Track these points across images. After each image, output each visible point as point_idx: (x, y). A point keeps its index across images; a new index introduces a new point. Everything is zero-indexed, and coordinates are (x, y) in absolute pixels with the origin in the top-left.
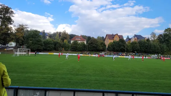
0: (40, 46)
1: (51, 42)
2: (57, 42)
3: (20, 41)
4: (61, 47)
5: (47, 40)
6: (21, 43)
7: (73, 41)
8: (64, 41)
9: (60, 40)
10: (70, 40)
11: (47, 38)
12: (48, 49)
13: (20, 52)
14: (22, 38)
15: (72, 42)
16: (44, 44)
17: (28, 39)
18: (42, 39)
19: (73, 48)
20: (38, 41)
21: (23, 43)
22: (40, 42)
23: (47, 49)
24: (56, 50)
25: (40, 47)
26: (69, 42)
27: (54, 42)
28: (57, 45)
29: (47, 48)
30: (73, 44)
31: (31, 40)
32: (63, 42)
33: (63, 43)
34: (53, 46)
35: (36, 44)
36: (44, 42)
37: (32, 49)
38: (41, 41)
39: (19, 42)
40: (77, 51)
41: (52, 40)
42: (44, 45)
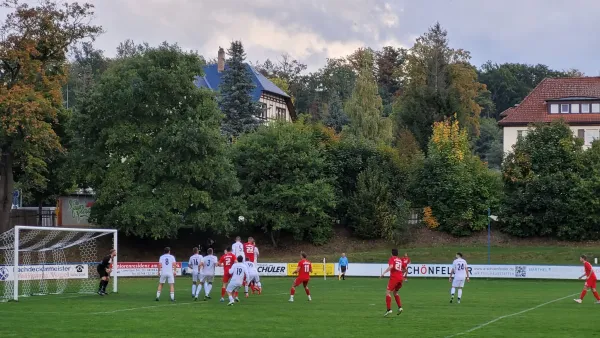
0: (205, 197)
1: (303, 157)
2: (366, 154)
3: (35, 161)
4: (403, 203)
5: (270, 141)
6: (42, 182)
7: (525, 131)
8: (436, 138)
9: (389, 132)
10: (490, 124)
11: (272, 113)
12: (281, 221)
13: (35, 259)
14: (49, 132)
15: (510, 138)
16: (242, 176)
17: (95, 132)
18: (218, 132)
19: (520, 208)
20: (185, 154)
21: (61, 174)
22: (200, 157)
23: (270, 224)
24: (361, 237)
25: (202, 207)
26: (485, 145)
27: (334, 155)
28: (361, 176)
29: (269, 216)
30: (525, 158)
31: (121, 147)
32: (424, 149)
33: (419, 156)
34: (327, 191)
35: (170, 178)
36: (240, 161)
37: (140, 233)
38: (212, 152)
39: (30, 169)
40: (568, 238)
41: (318, 137)
42: (238, 187)
